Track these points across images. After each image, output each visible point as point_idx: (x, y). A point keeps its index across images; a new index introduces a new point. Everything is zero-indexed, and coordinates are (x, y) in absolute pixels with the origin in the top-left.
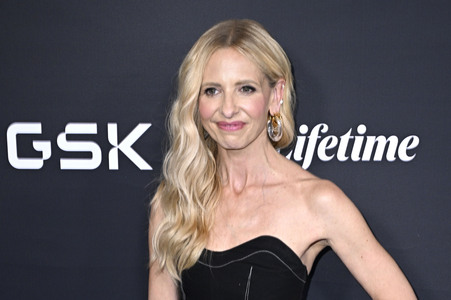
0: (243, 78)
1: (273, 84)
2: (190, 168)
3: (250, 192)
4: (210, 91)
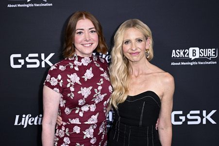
0: (138, 37)
1: (147, 39)
2: (119, 70)
3: (141, 76)
4: (127, 42)
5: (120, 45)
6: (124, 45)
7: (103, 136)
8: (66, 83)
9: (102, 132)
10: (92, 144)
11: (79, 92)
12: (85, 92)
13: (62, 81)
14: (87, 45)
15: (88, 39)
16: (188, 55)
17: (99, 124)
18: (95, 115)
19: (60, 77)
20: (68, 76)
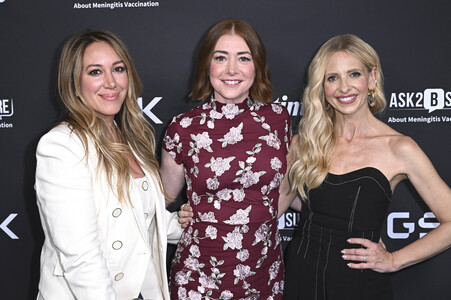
0: (352, 68)
1: (370, 71)
2: (316, 128)
3: (357, 140)
4: (332, 78)
5: (319, 83)
6: (327, 83)
7: (266, 249)
8: (186, 148)
9: (261, 243)
10: (239, 262)
11: (207, 166)
12: (220, 166)
13: (180, 145)
14: (230, 82)
15: (232, 72)
16: (422, 103)
17: (253, 225)
18: (244, 209)
19: (177, 138)
20: (193, 136)
